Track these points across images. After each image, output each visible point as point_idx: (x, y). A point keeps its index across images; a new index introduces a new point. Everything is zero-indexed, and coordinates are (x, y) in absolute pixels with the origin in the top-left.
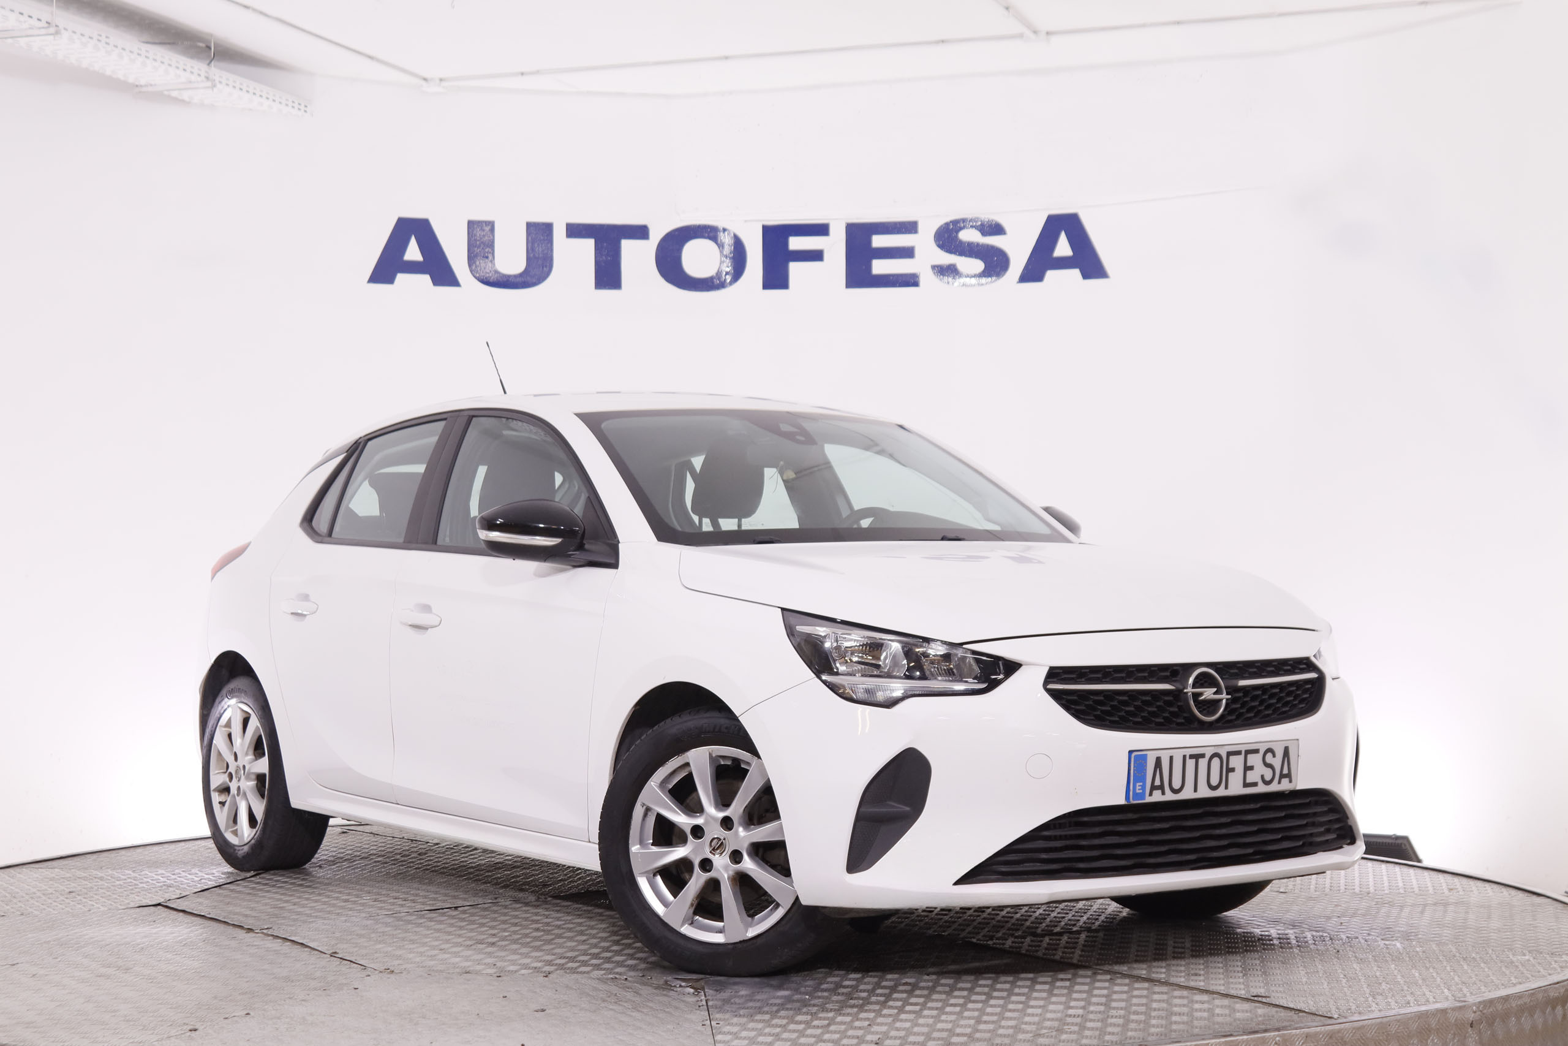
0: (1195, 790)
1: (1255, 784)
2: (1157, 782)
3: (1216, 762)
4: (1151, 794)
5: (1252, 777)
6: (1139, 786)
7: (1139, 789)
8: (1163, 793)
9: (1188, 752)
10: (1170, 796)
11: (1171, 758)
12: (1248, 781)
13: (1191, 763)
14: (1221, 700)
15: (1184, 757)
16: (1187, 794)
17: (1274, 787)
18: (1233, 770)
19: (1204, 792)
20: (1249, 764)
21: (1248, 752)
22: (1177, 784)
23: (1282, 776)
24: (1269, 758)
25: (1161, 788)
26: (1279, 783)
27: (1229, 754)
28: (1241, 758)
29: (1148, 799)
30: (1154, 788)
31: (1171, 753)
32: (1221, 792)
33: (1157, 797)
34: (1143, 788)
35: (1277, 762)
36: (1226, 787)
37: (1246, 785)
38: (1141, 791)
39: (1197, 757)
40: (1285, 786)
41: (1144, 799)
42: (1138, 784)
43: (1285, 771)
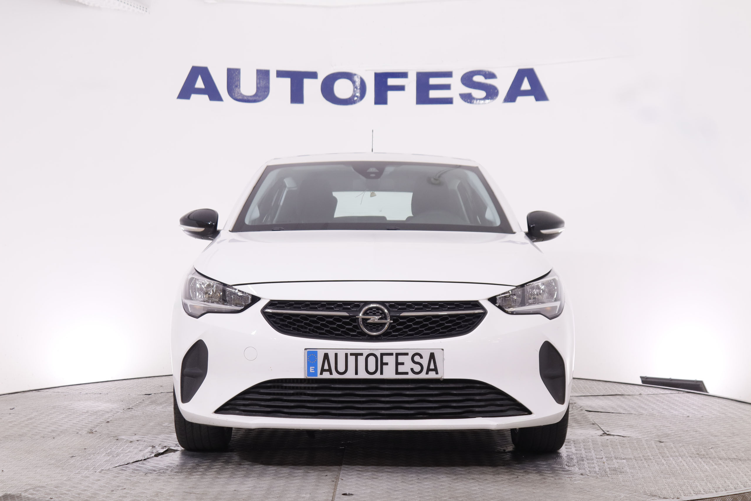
0: (356, 373)
1: (407, 373)
2: (326, 367)
3: (372, 360)
4: (321, 374)
5: (401, 369)
6: (312, 368)
7: (312, 370)
8: (331, 374)
9: (349, 352)
10: (335, 376)
11: (336, 355)
12: (399, 371)
13: (351, 359)
14: (385, 324)
15: (346, 355)
16: (350, 375)
17: (423, 376)
18: (387, 364)
19: (363, 375)
20: (399, 361)
21: (397, 355)
22: (341, 369)
23: (429, 370)
24: (417, 359)
25: (330, 370)
26: (427, 373)
27: (382, 355)
28: (394, 357)
29: (319, 377)
30: (323, 370)
31: (336, 351)
32: (377, 376)
33: (326, 375)
34: (316, 369)
35: (425, 362)
36: (382, 373)
37: (397, 373)
38: (314, 372)
39: (356, 355)
40: (432, 375)
41: (317, 376)
42: (311, 368)
43: (432, 366)
